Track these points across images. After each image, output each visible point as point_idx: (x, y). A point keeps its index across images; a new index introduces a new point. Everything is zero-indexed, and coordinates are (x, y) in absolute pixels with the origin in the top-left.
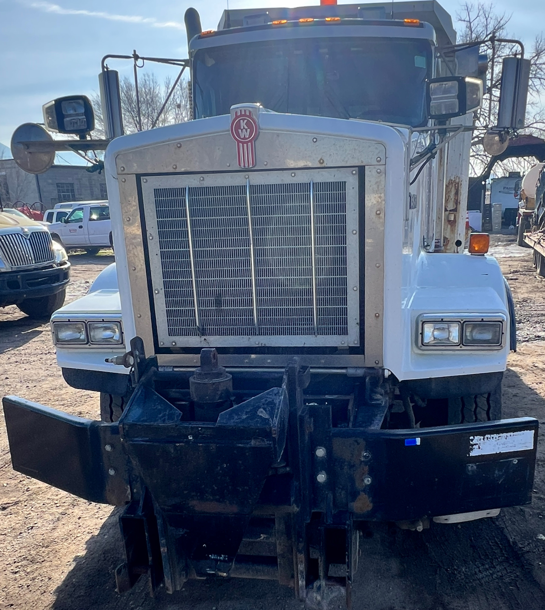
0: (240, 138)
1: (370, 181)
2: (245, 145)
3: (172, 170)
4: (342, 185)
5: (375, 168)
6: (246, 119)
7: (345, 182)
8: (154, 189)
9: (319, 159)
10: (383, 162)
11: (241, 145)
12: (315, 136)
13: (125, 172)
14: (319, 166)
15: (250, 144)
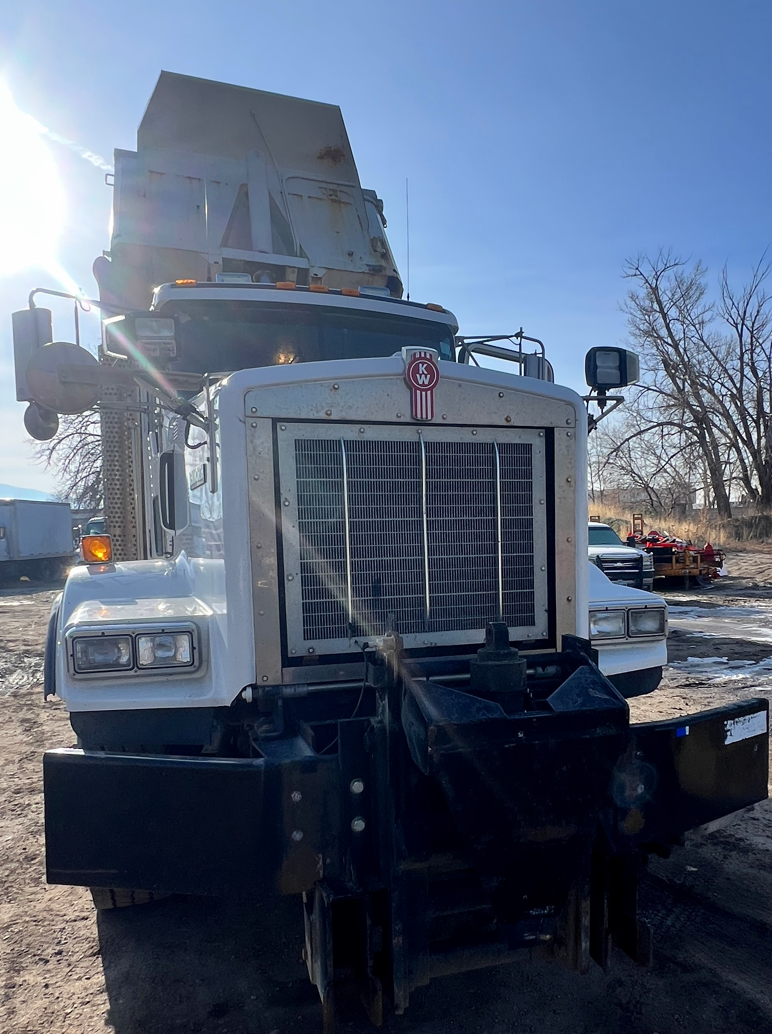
0: (418, 384)
1: (560, 445)
2: (424, 393)
3: (324, 416)
4: (528, 448)
5: (564, 430)
6: (426, 363)
7: (531, 445)
8: (295, 440)
9: (505, 417)
10: (572, 425)
11: (418, 392)
12: (502, 390)
13: (258, 414)
14: (505, 424)
15: (429, 392)
